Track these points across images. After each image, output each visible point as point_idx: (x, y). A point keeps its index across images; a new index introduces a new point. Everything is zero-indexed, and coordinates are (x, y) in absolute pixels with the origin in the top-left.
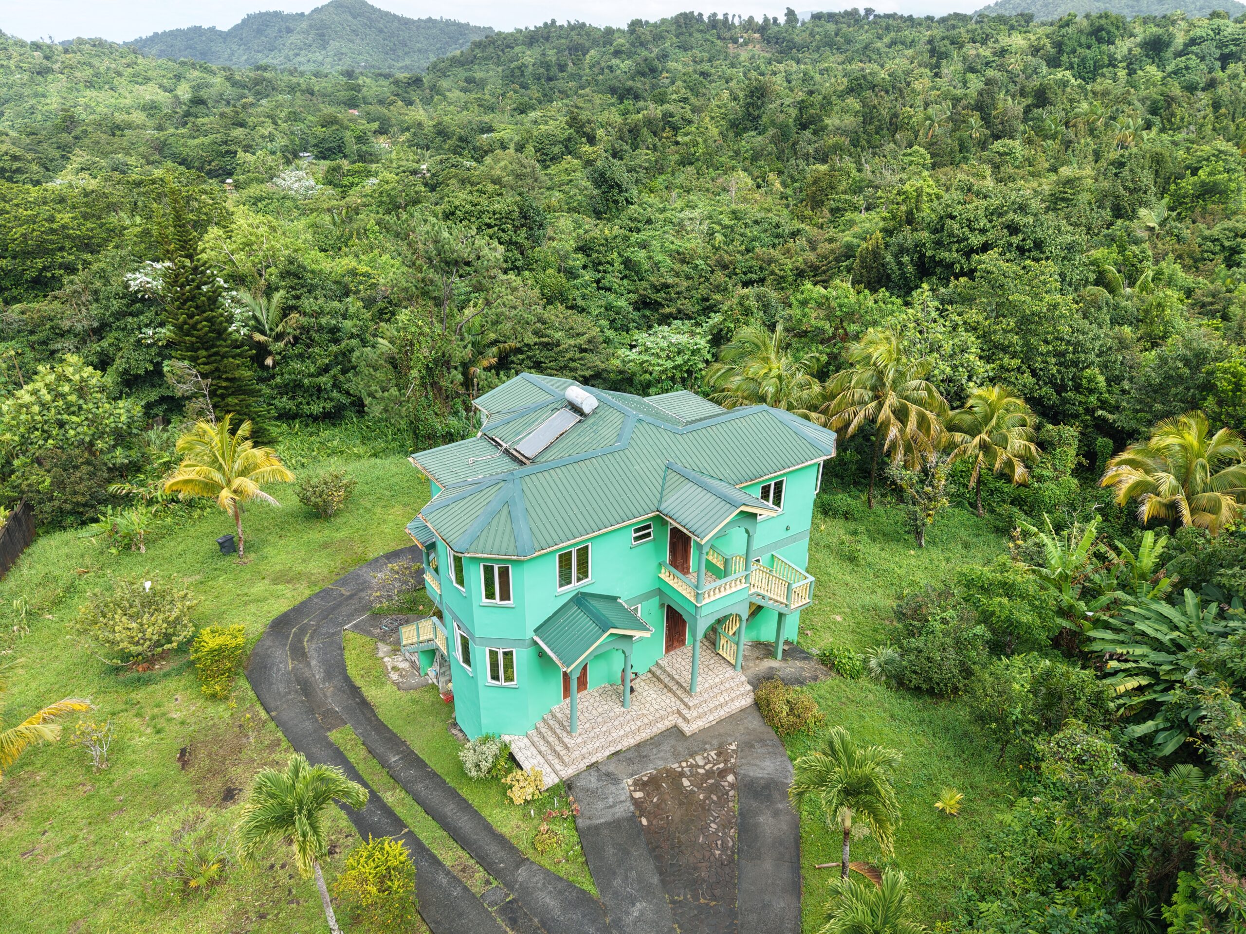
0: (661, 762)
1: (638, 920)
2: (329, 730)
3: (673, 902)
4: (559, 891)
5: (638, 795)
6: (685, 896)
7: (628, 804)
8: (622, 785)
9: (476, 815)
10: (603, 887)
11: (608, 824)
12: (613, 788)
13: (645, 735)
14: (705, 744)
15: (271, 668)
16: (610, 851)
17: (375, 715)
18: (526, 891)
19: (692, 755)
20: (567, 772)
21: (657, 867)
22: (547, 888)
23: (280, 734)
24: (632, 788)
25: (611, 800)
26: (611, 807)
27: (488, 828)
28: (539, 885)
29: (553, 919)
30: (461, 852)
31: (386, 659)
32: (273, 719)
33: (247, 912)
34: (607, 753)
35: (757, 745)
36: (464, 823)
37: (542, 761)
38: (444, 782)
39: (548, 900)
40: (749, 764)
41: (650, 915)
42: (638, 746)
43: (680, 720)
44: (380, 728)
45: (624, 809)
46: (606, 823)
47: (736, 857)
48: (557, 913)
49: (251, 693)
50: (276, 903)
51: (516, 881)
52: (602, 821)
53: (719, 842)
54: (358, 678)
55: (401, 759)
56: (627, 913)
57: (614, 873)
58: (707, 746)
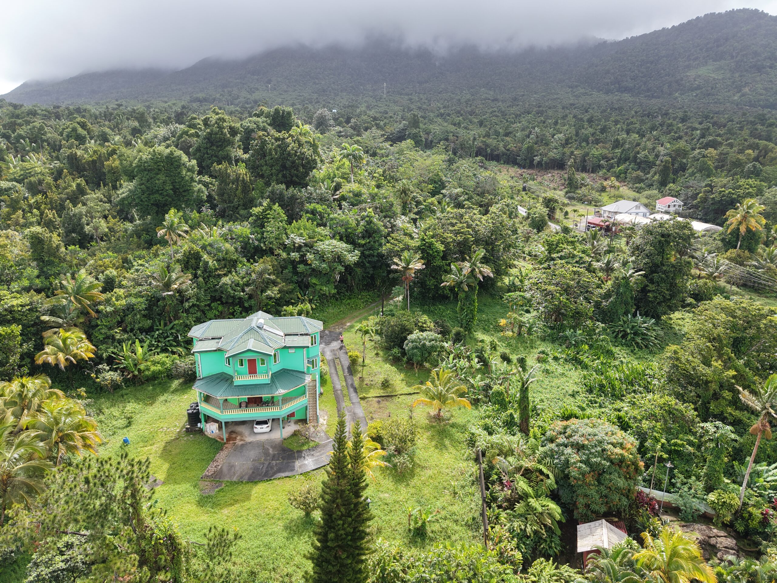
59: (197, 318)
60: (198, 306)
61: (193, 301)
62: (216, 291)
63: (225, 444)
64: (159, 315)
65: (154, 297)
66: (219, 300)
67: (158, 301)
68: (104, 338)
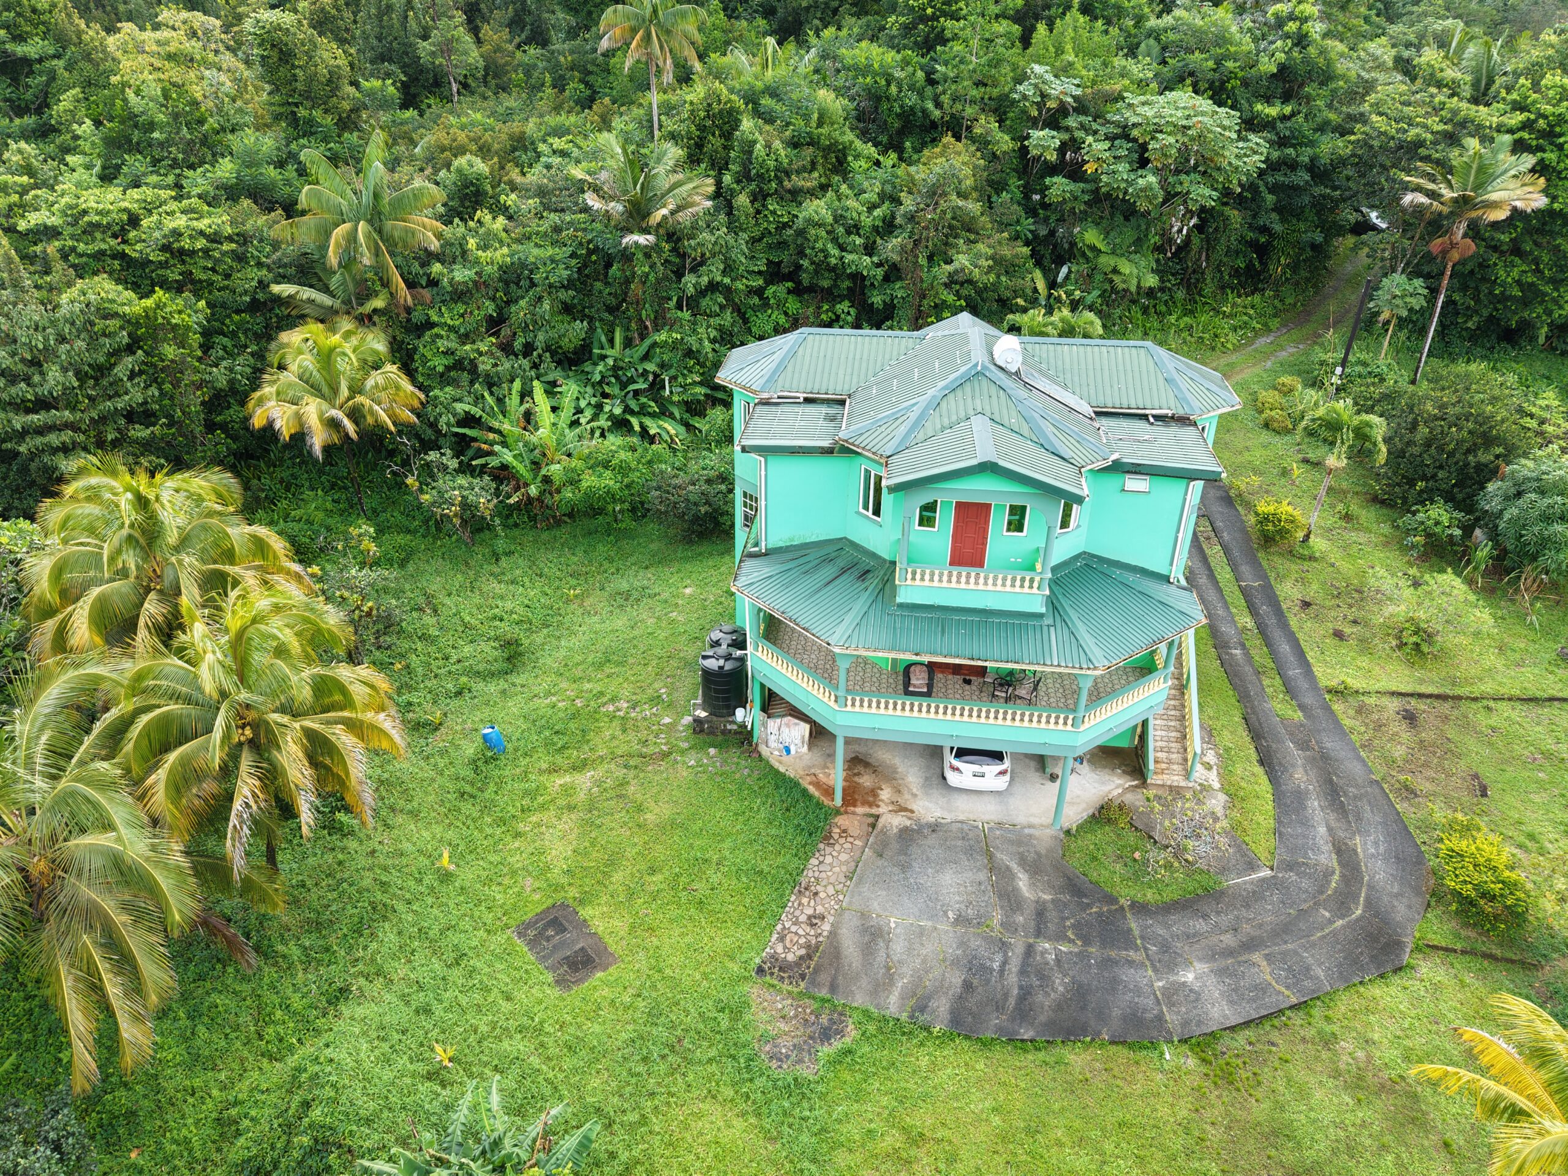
15: (1390, 852)
59: (720, 329)
60: (728, 291)
61: (714, 271)
62: (782, 245)
63: (838, 812)
64: (610, 310)
65: (596, 250)
66: (789, 277)
67: (608, 265)
68: (448, 368)
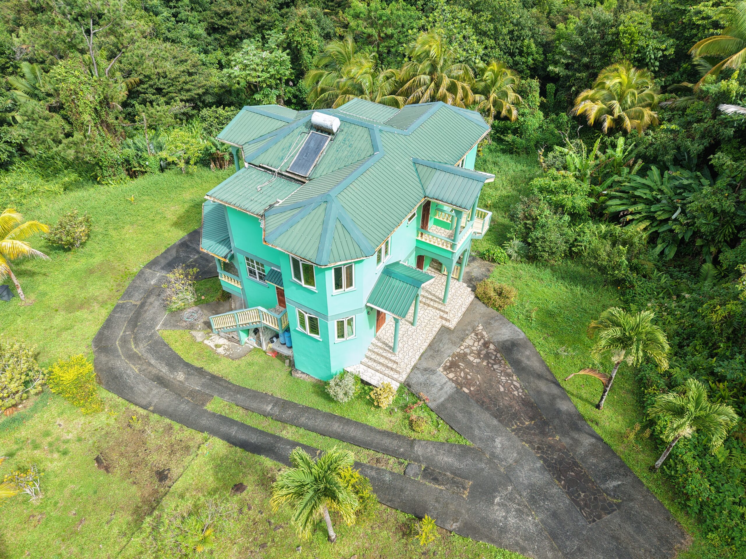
0: (450, 351)
1: (503, 449)
2: (203, 405)
3: (513, 430)
4: (448, 451)
5: (451, 375)
6: (516, 424)
7: (450, 383)
8: (438, 373)
9: (357, 424)
10: (472, 438)
11: (447, 400)
12: (434, 377)
13: (431, 338)
14: (465, 331)
15: (121, 377)
16: (460, 416)
17: (230, 383)
18: (429, 460)
19: (463, 340)
20: (403, 377)
21: (491, 414)
22: (439, 452)
23: (168, 421)
24: (445, 373)
25: (438, 385)
26: (441, 389)
27: (371, 429)
28: (434, 452)
29: (458, 469)
30: (366, 451)
31: (206, 342)
32: (153, 412)
33: (247, 548)
34: (417, 357)
35: (492, 322)
36: (353, 432)
37: (381, 376)
38: (318, 410)
39: (446, 459)
40: (495, 334)
41: (507, 443)
42: (430, 345)
43: (444, 322)
44: (240, 390)
45: (450, 387)
46: (445, 400)
47: (526, 391)
48: (456, 464)
49: (120, 400)
50: (266, 533)
51: (419, 456)
52: (443, 399)
53: (512, 386)
54: (196, 361)
55: (274, 406)
56: (495, 447)
57: (471, 428)
58: (467, 332)
